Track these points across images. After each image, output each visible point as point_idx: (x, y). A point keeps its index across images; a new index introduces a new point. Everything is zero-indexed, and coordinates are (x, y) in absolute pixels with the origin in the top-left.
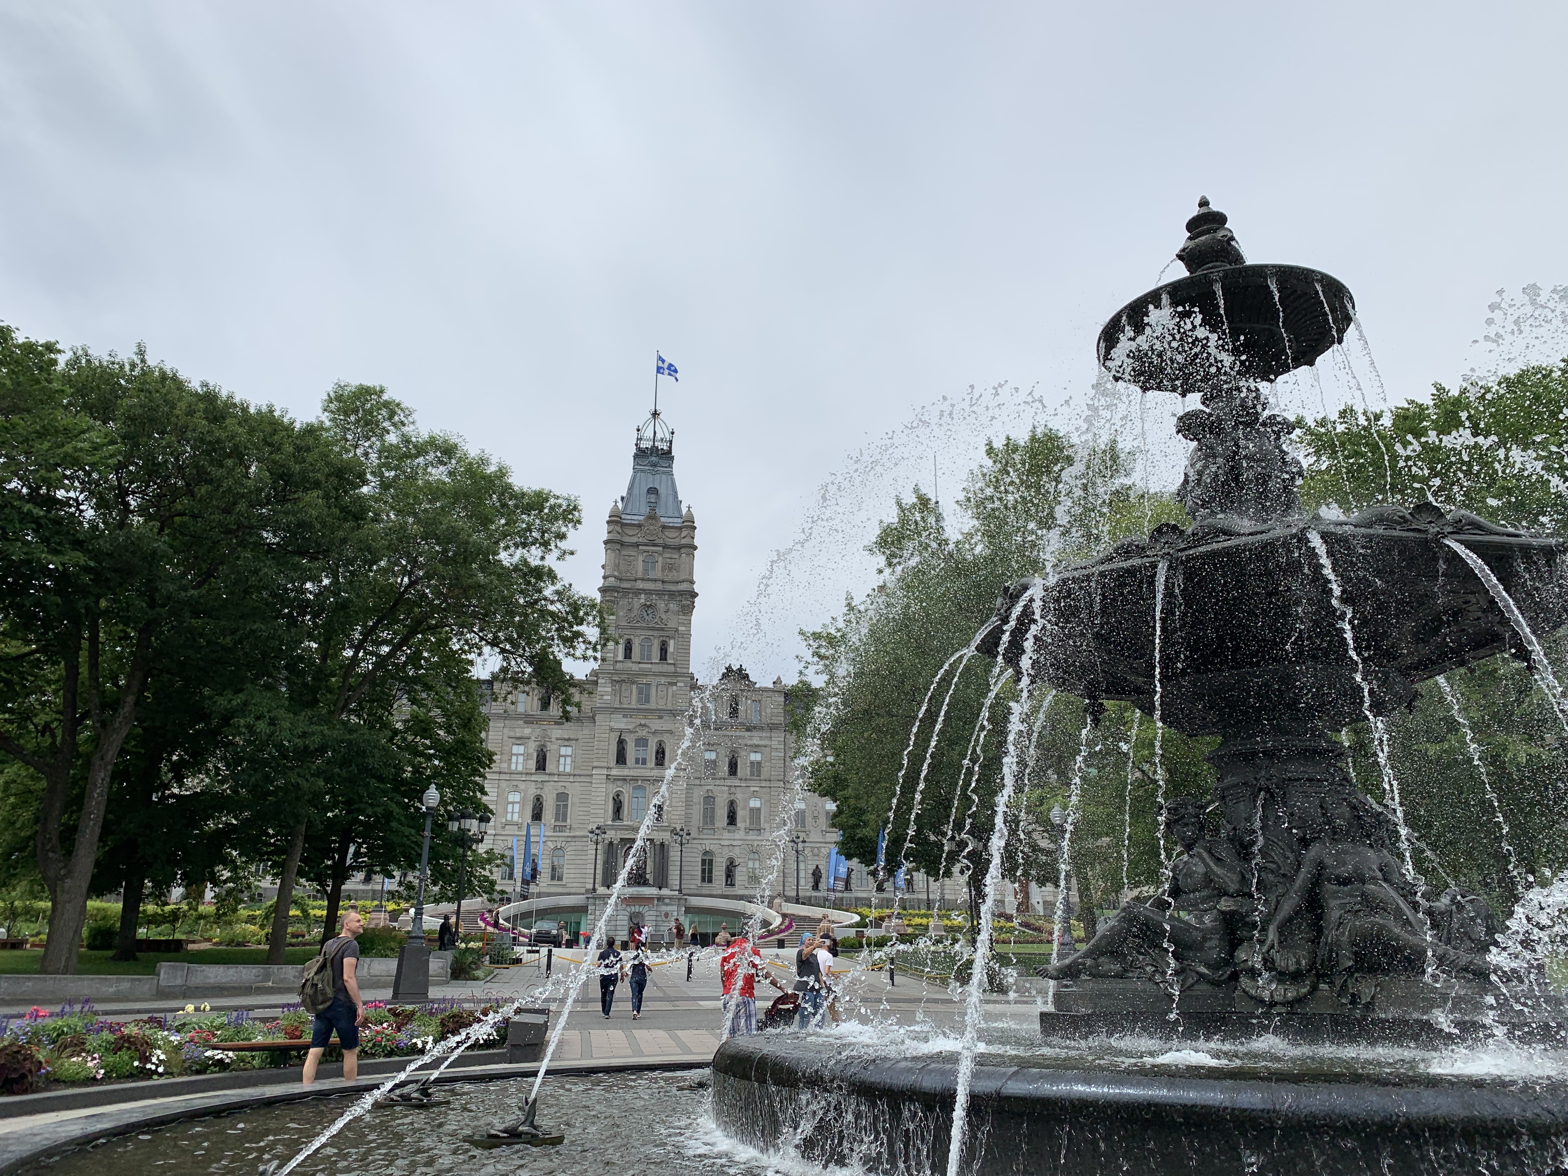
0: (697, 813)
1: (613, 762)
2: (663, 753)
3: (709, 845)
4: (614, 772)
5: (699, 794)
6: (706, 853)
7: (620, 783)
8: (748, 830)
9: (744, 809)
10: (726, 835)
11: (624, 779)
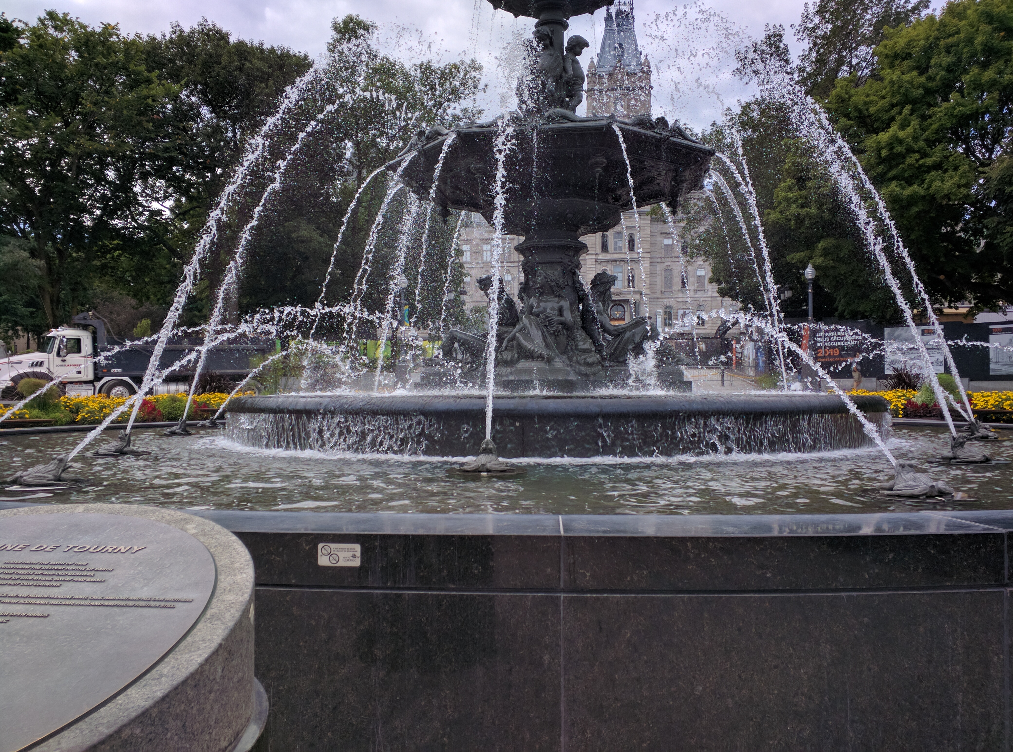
0: (659, 282)
1: (599, 250)
2: (633, 241)
3: (667, 302)
4: (601, 257)
5: (660, 268)
6: (667, 307)
7: (604, 264)
8: (696, 291)
9: (693, 276)
10: (680, 295)
11: (607, 261)
